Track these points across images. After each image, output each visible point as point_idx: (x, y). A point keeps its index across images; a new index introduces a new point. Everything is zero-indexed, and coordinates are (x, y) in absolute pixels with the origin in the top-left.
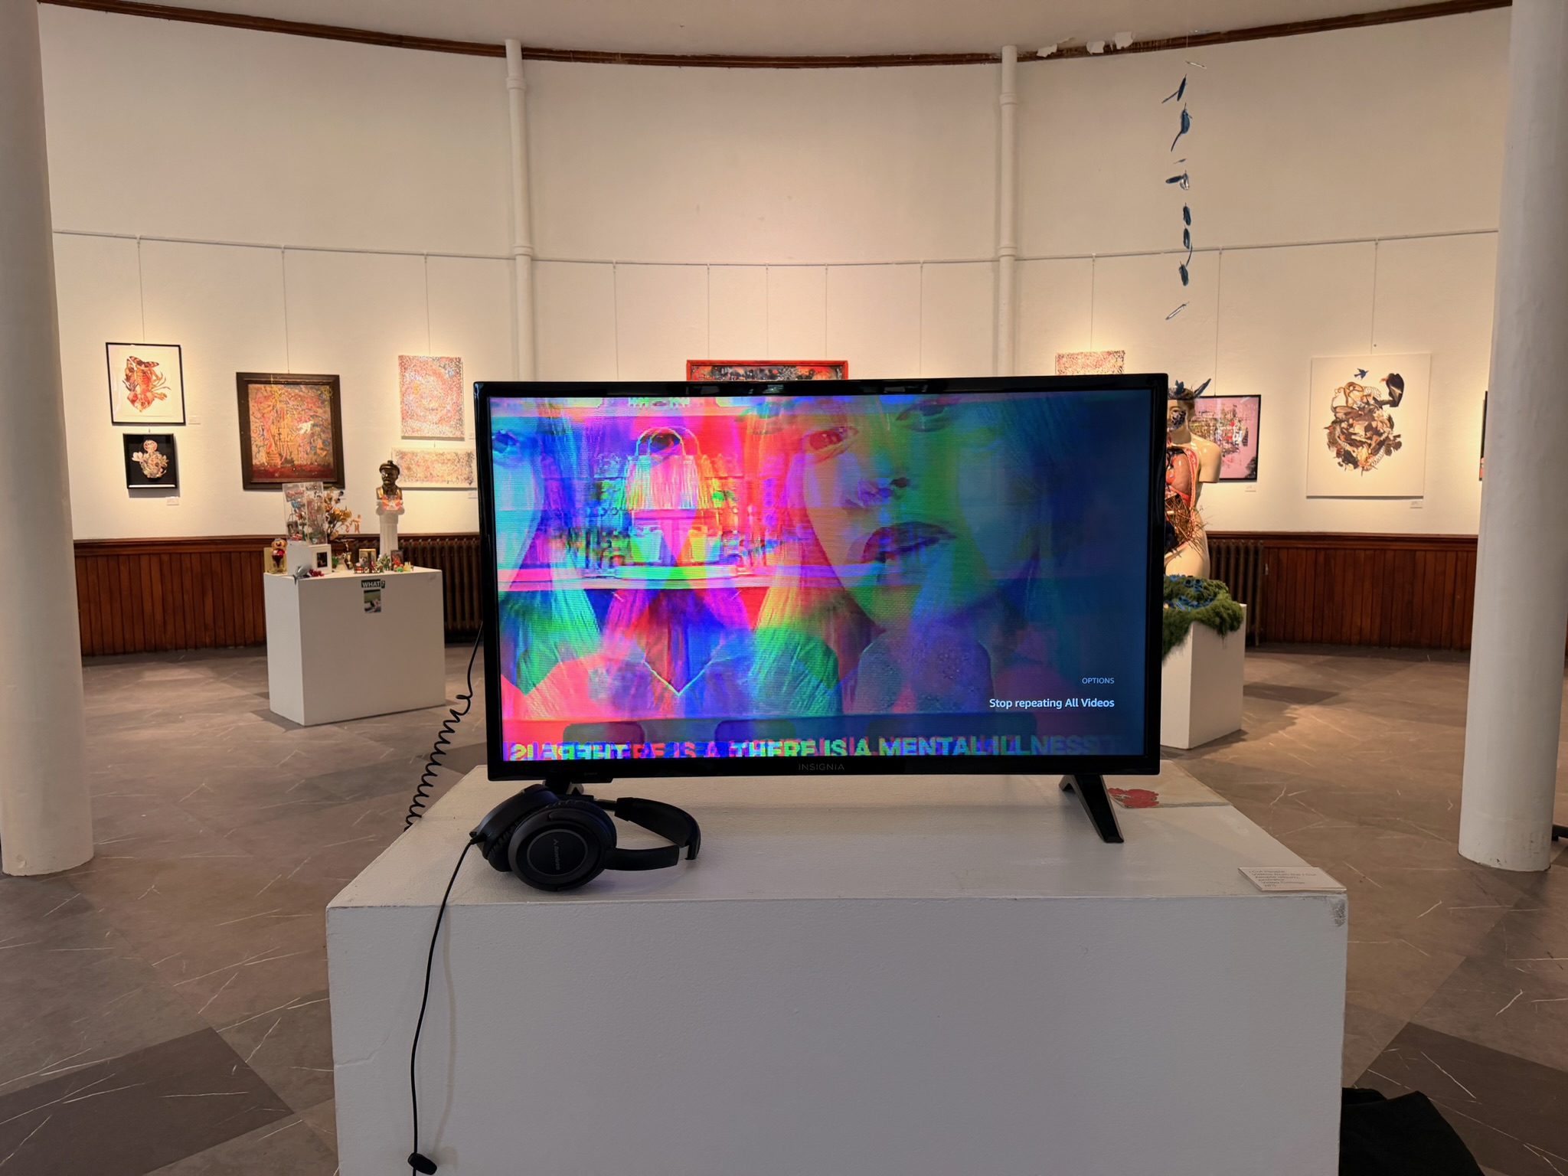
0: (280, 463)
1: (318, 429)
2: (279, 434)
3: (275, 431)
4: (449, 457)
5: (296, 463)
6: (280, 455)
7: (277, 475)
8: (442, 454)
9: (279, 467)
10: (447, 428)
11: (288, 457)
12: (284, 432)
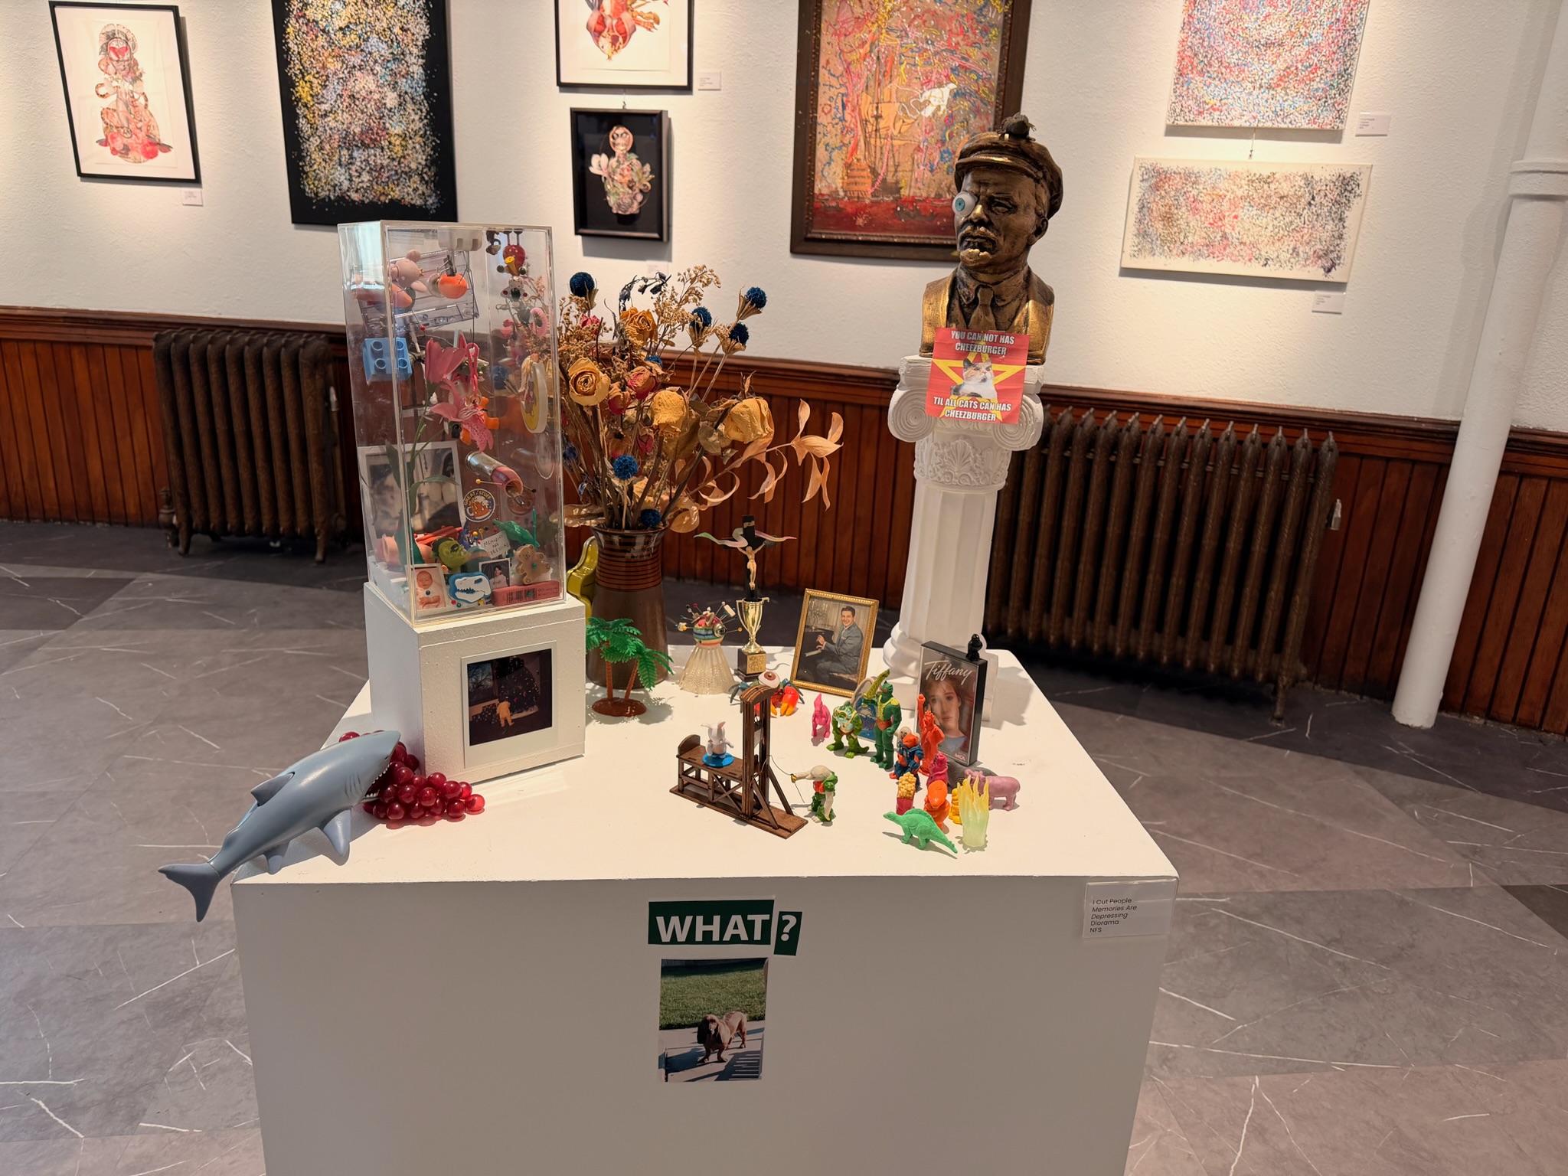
0: (870, 191)
1: (965, 104)
2: (878, 117)
3: (868, 109)
4: (1285, 188)
5: (904, 192)
6: (874, 171)
7: (860, 222)
8: (1267, 181)
9: (867, 201)
10: (1300, 102)
11: (890, 179)
12: (889, 111)
